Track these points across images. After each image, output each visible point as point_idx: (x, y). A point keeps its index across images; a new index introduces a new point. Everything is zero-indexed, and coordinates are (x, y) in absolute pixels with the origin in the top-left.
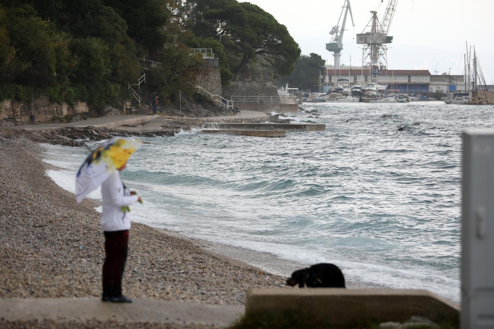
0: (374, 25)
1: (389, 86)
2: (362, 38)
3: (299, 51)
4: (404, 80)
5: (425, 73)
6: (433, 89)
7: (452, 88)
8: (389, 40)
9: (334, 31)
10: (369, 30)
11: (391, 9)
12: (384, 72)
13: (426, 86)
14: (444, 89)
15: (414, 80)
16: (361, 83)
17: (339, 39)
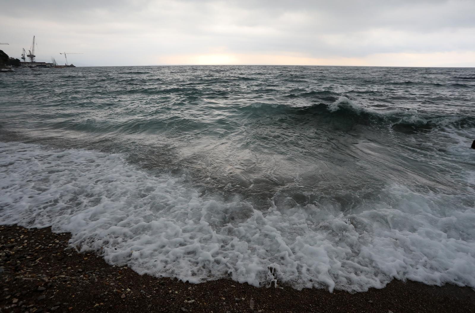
0: (30, 53)
1: (37, 65)
2: (28, 56)
3: (8, 56)
4: (40, 64)
5: (45, 63)
6: (47, 66)
7: (51, 66)
8: (35, 56)
9: (22, 55)
10: (29, 54)
11: (33, 50)
12: (35, 63)
13: (45, 65)
14: (50, 66)
15: (42, 64)
16: (30, 65)
17: (24, 56)
